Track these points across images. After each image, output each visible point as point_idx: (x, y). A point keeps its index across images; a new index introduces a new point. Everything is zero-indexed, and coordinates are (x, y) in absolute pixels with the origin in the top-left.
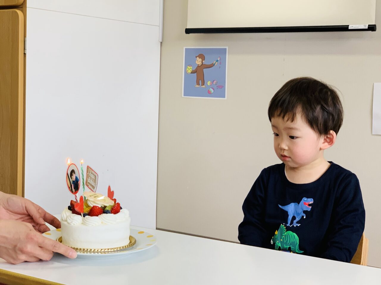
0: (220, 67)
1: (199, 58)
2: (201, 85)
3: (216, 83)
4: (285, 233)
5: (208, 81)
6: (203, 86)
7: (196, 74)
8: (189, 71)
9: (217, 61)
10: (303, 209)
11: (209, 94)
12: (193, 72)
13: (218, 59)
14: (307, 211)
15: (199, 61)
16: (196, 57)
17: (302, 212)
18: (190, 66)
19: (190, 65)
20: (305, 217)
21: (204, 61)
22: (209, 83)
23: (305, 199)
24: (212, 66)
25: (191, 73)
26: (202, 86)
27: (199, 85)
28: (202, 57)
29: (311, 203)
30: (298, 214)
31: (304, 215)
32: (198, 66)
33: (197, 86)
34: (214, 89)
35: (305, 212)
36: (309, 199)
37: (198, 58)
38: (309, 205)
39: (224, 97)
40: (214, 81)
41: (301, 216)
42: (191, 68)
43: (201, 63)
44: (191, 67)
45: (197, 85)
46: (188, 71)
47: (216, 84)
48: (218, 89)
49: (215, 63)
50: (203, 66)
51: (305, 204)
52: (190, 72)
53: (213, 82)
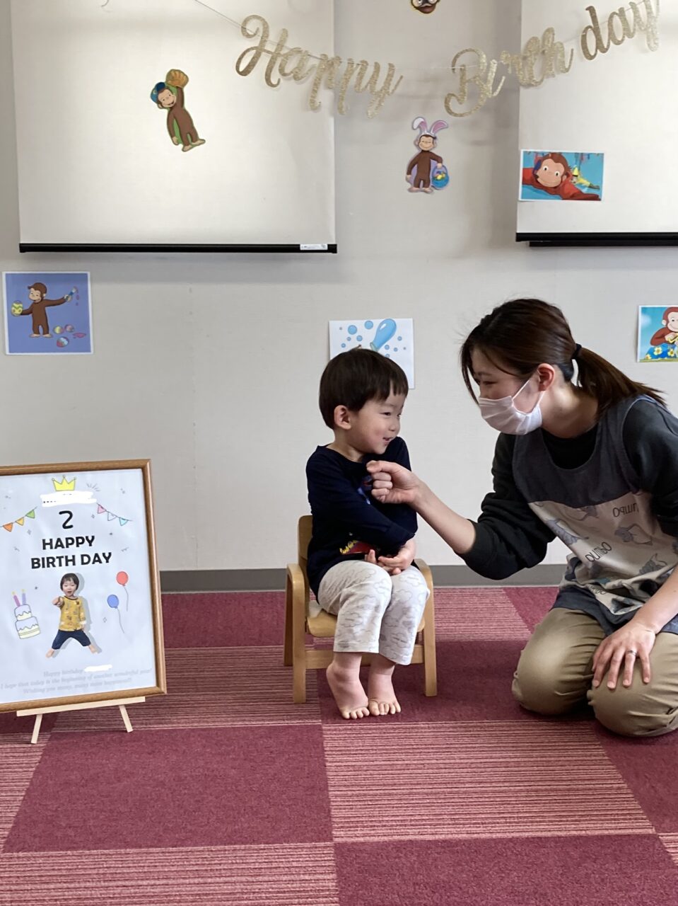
0: (77, 304)
1: (35, 290)
2: (44, 334)
3: (71, 329)
5: (55, 327)
6: (47, 335)
7: (31, 315)
8: (17, 312)
11: (60, 347)
12: (24, 313)
15: (35, 295)
16: (30, 288)
18: (18, 304)
19: (19, 302)
21: (44, 295)
22: (57, 330)
24: (62, 301)
25: (22, 314)
26: (45, 336)
27: (39, 333)
28: (40, 287)
32: (35, 303)
33: (35, 335)
34: (67, 340)
37: (32, 289)
39: (89, 350)
40: (67, 326)
42: (20, 307)
43: (40, 298)
44: (21, 305)
45: (35, 333)
46: (14, 311)
47: (71, 332)
48: (75, 338)
49: (67, 297)
50: (43, 303)
52: (20, 313)
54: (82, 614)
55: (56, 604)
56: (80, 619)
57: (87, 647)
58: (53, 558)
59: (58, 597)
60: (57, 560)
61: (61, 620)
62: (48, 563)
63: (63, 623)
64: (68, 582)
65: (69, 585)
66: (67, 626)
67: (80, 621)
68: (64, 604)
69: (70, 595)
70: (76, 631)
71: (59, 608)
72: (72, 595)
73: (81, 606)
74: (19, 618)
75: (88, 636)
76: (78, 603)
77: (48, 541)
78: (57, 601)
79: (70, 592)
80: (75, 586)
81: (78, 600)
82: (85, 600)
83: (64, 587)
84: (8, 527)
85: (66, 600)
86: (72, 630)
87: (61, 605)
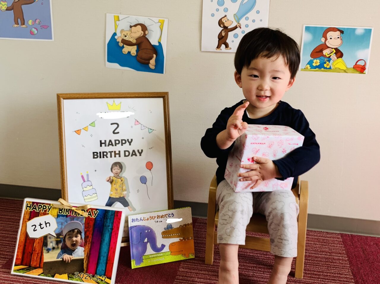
54: (124, 188)
55: (108, 181)
57: (127, 207)
58: (106, 152)
59: (109, 176)
60: (109, 154)
61: (111, 191)
62: (103, 155)
63: (112, 193)
64: (116, 167)
65: (117, 169)
66: (115, 195)
67: (123, 191)
68: (113, 181)
69: (117, 176)
71: (110, 184)
72: (118, 176)
73: (124, 182)
74: (85, 189)
75: (128, 201)
76: (122, 181)
77: (103, 142)
78: (109, 179)
79: (117, 173)
80: (120, 170)
81: (122, 179)
82: (126, 179)
83: (113, 171)
84: (78, 132)
85: (114, 178)
86: (118, 197)
87: (111, 182)
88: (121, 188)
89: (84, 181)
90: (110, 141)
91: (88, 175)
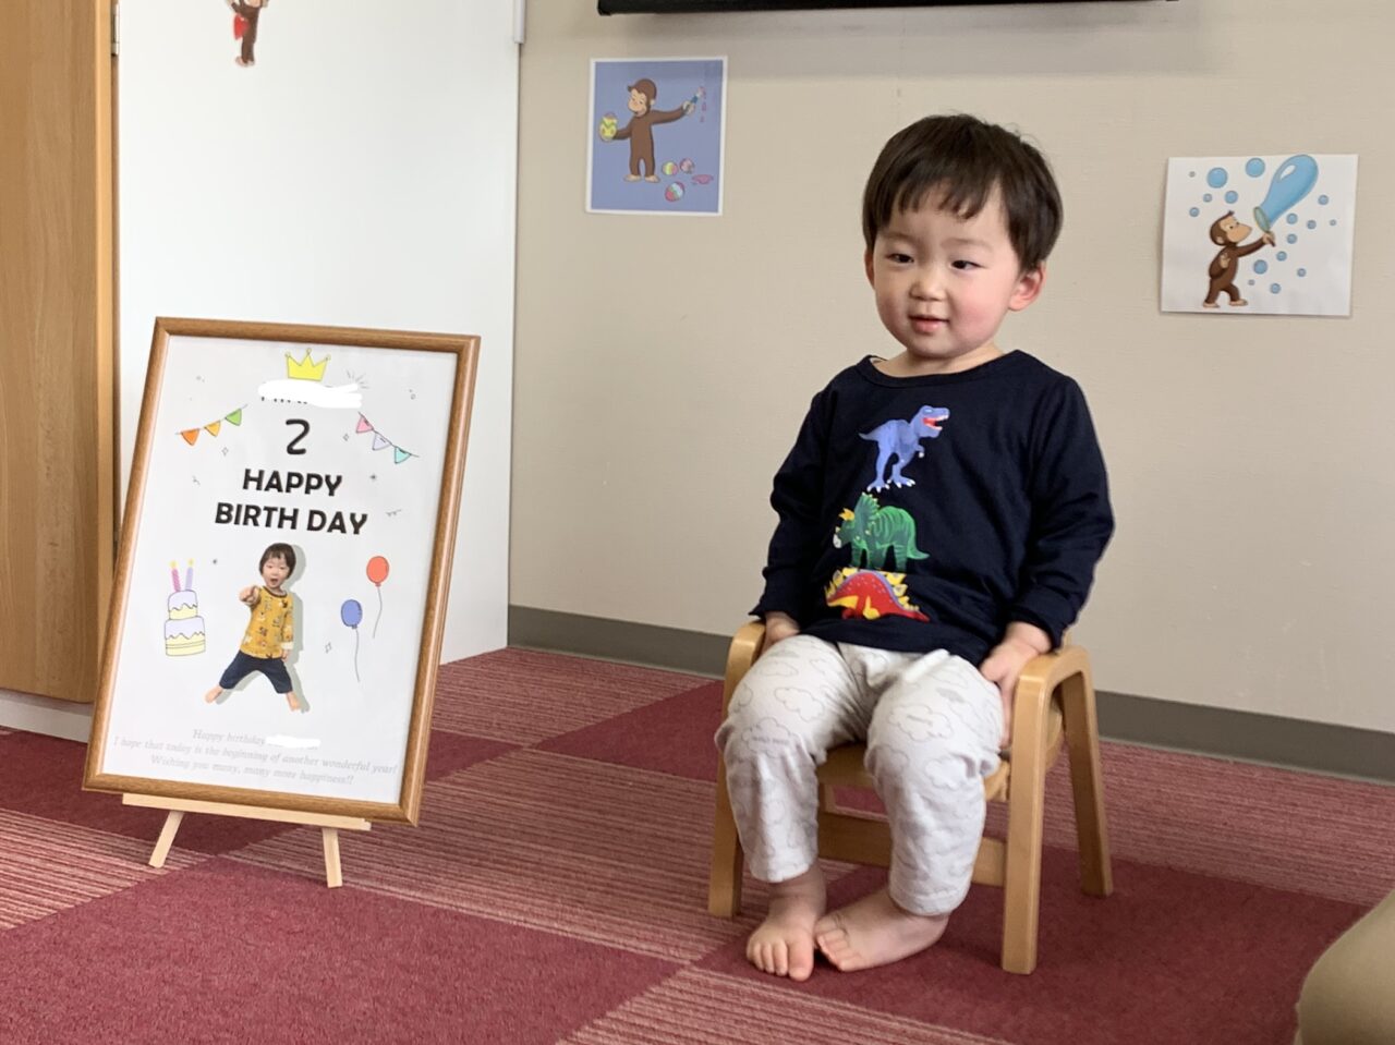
0: (702, 120)
1: (639, 92)
2: (647, 175)
3: (689, 167)
4: (875, 514)
5: (664, 164)
6: (651, 178)
7: (628, 141)
8: (609, 133)
9: (695, 100)
10: (918, 434)
11: (670, 201)
12: (619, 136)
13: (698, 95)
14: (929, 439)
15: (637, 102)
16: (630, 89)
17: (917, 442)
18: (611, 118)
19: (610, 115)
20: (921, 455)
21: (652, 102)
22: (668, 169)
23: (927, 409)
24: (679, 114)
25: (615, 138)
26: (647, 179)
27: (638, 173)
28: (647, 88)
29: (941, 418)
30: (904, 447)
31: (921, 448)
32: (637, 118)
33: (633, 177)
34: (683, 187)
35: (923, 441)
36: (937, 410)
37: (634, 92)
38: (937, 424)
39: (715, 209)
40: (684, 160)
41: (912, 452)
42: (613, 124)
43: (645, 108)
44: (615, 121)
45: (633, 173)
46: (604, 131)
47: (689, 172)
48: (694, 184)
49: (688, 106)
50: (652, 117)
51: (926, 421)
52: (612, 135)
53: (681, 164)
55: (245, 600)
56: (282, 637)
57: (284, 695)
58: (258, 510)
59: (250, 586)
60: (264, 514)
61: (248, 633)
62: (247, 516)
63: (249, 640)
64: (276, 560)
65: (277, 567)
66: (257, 647)
68: (259, 602)
69: (275, 588)
70: (270, 660)
71: (249, 609)
72: (278, 588)
73: (289, 611)
74: (174, 615)
75: (291, 675)
76: (285, 605)
77: (254, 474)
78: (249, 593)
79: (273, 580)
80: (287, 570)
83: (265, 568)
84: (190, 436)
85: (265, 593)
86: (263, 656)
87: (254, 603)
88: (278, 630)
89: (178, 590)
90: (275, 475)
91: (190, 572)
